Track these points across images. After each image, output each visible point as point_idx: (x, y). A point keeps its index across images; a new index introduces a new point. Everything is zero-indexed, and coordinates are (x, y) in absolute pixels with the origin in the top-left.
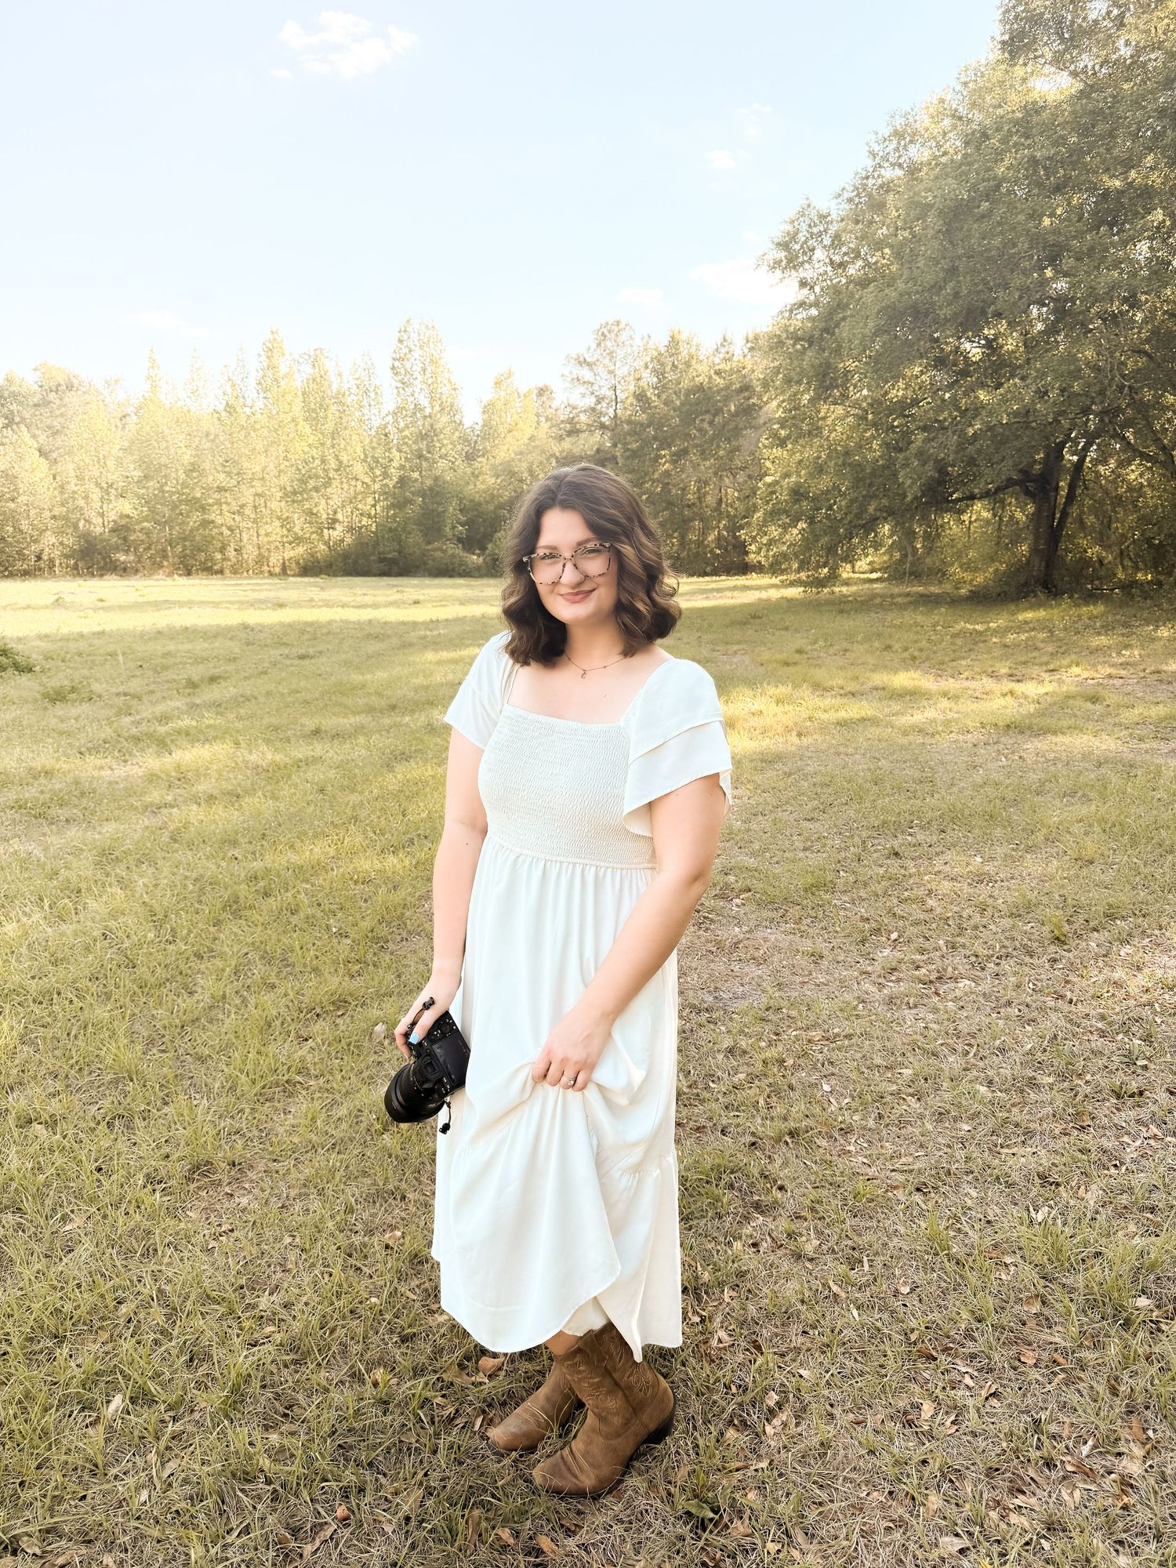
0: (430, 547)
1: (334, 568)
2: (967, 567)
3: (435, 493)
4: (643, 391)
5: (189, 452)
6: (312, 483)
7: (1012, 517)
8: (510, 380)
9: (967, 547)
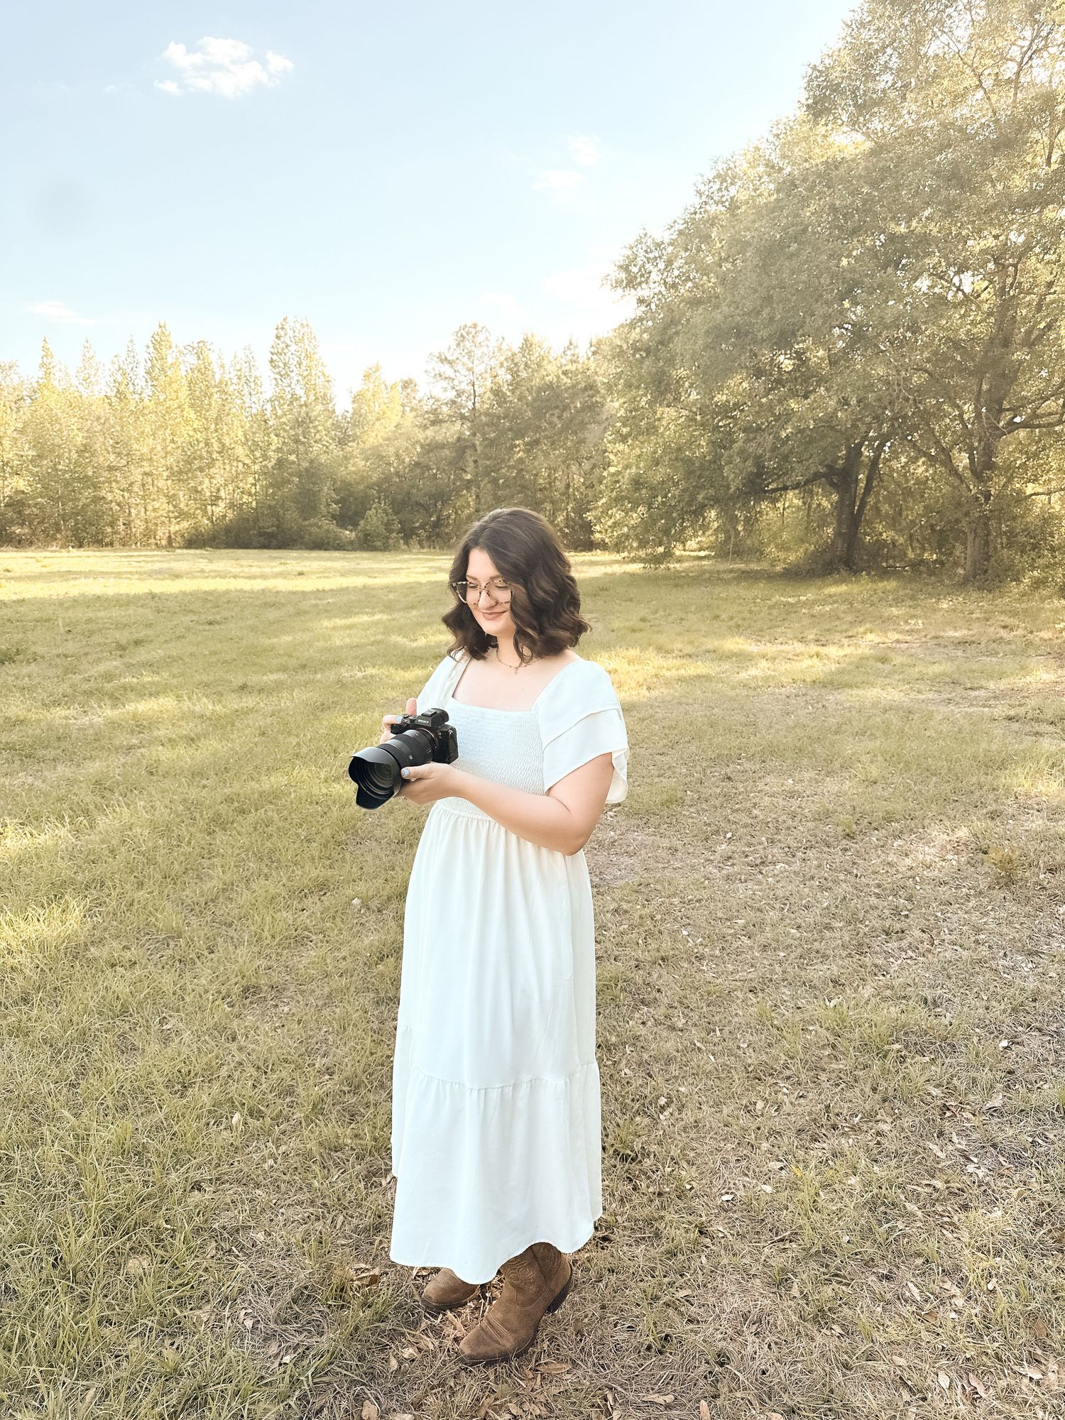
0: (307, 522)
1: (217, 541)
2: (783, 547)
3: (312, 474)
4: (499, 387)
5: (81, 435)
6: (197, 464)
7: (819, 505)
8: (377, 374)
9: (781, 530)
